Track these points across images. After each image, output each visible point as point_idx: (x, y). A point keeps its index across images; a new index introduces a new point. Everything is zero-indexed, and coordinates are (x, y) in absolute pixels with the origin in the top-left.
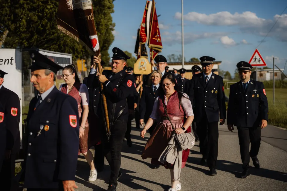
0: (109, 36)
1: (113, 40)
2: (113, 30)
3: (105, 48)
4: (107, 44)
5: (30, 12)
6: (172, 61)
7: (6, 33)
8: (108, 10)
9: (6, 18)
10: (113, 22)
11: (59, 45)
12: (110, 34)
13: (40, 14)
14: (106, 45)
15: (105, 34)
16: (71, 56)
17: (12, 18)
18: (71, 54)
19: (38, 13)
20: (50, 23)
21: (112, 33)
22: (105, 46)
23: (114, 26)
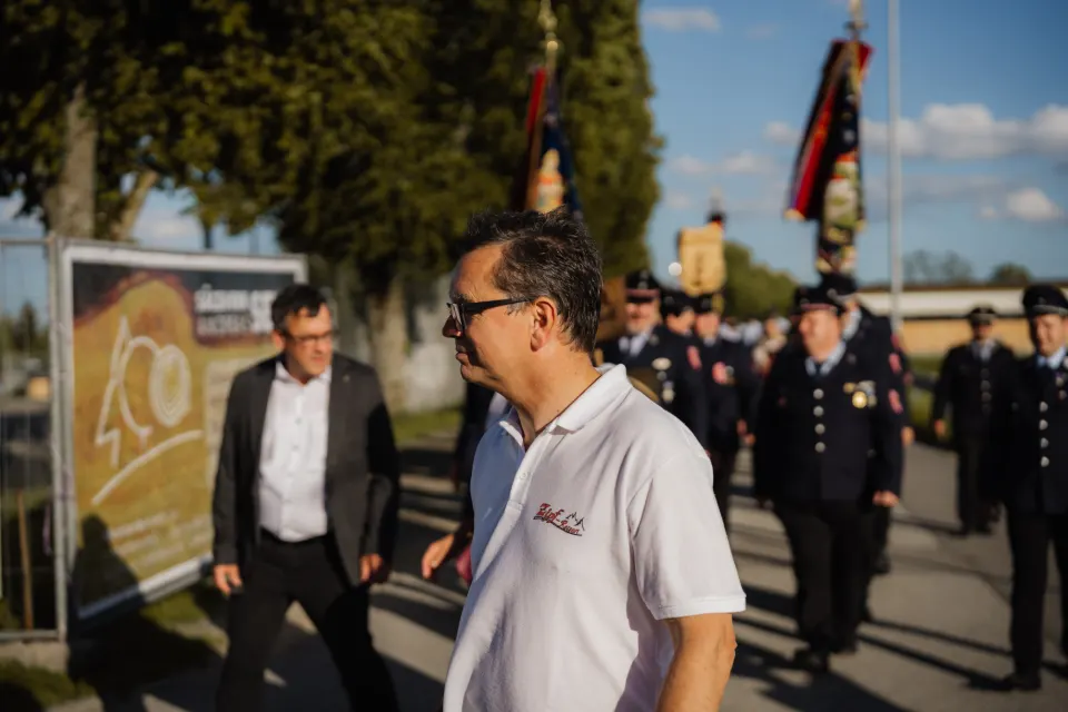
1: (656, 199)
2: (651, 161)
4: (635, 213)
6: (920, 277)
7: (147, 181)
9: (144, 127)
11: (398, 223)
14: (631, 217)
15: (624, 180)
16: (304, 264)
17: (163, 127)
18: (301, 256)
21: (652, 174)
22: (628, 223)
23: (660, 143)
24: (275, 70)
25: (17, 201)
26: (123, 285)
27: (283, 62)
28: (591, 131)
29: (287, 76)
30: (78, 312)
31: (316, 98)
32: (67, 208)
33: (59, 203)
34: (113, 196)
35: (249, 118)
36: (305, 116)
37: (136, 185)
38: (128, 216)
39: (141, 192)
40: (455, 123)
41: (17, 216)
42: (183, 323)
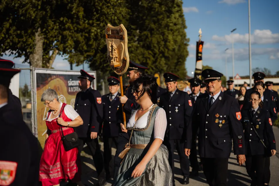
0: (183, 51)
1: (187, 55)
2: (186, 45)
3: (179, 63)
4: (182, 59)
5: (78, 33)
7: (56, 52)
8: (175, 26)
9: (55, 39)
10: (187, 37)
12: (184, 49)
13: (87, 35)
14: (180, 60)
15: (179, 50)
16: (96, 73)
17: (60, 39)
18: (95, 71)
19: (85, 33)
20: (96, 42)
21: (187, 48)
22: (180, 62)
23: (188, 40)
24: (88, 24)
25: (23, 58)
26: (49, 79)
27: (91, 22)
28: (170, 37)
29: (92, 25)
30: (38, 86)
31: (99, 31)
32: (35, 60)
33: (33, 58)
34: (47, 57)
35: (82, 36)
36: (96, 35)
37: (53, 54)
38: (51, 61)
39: (54, 55)
40: (135, 36)
41: (23, 62)
42: (65, 89)
